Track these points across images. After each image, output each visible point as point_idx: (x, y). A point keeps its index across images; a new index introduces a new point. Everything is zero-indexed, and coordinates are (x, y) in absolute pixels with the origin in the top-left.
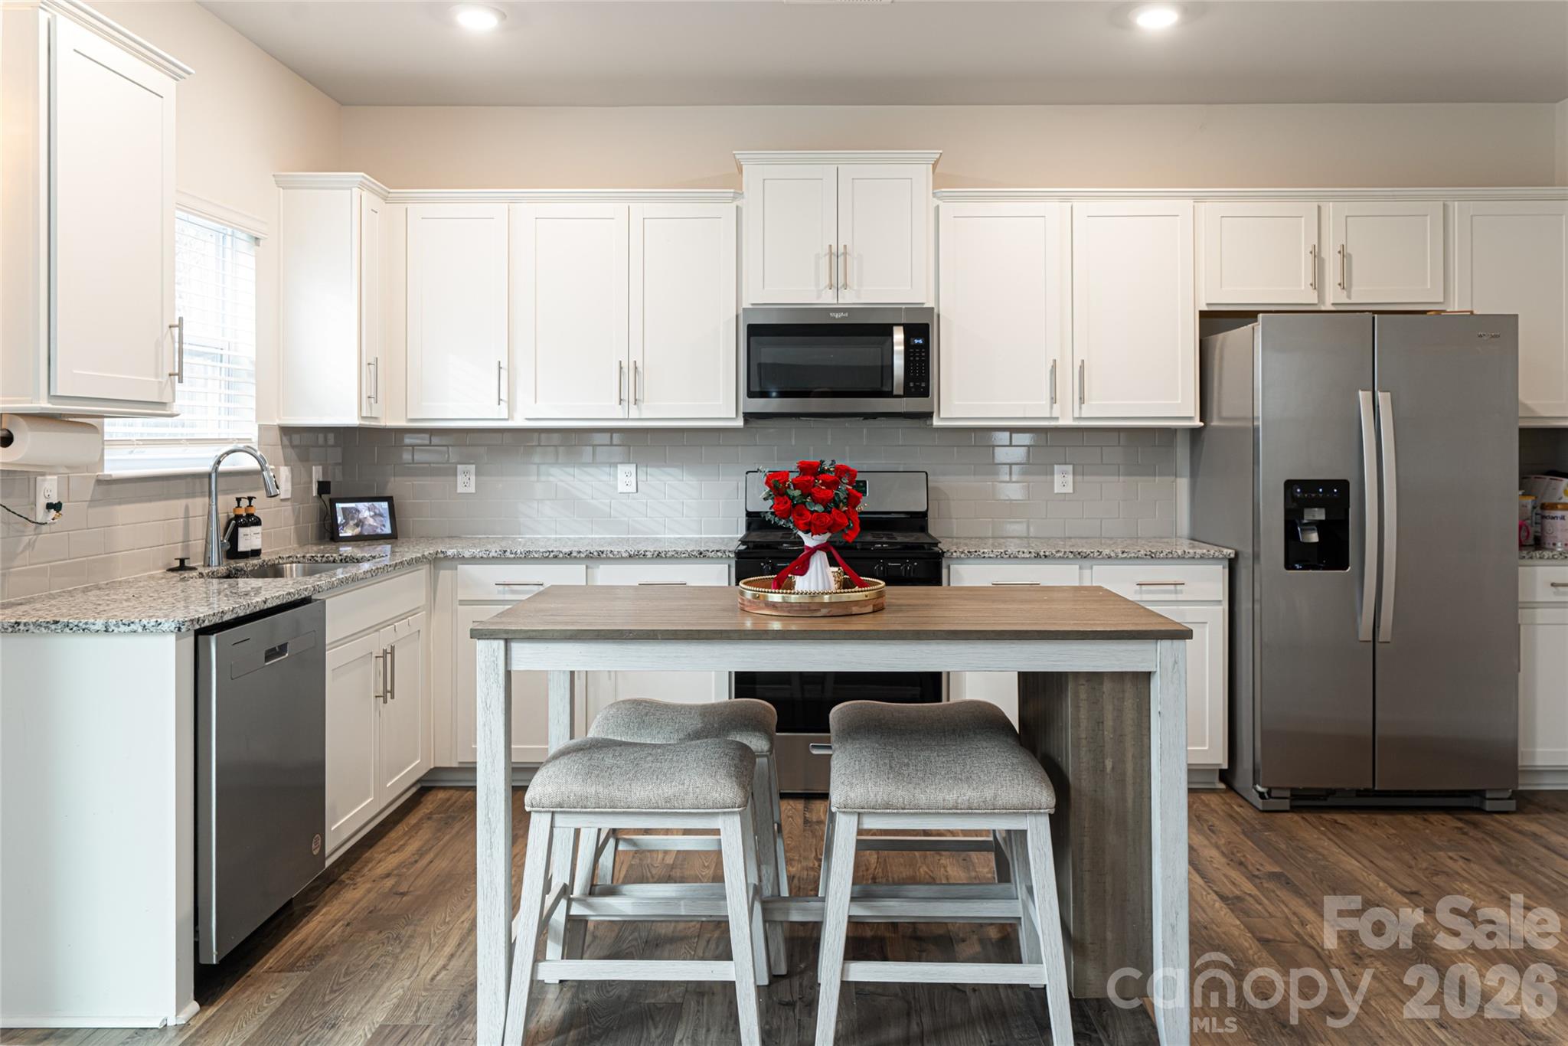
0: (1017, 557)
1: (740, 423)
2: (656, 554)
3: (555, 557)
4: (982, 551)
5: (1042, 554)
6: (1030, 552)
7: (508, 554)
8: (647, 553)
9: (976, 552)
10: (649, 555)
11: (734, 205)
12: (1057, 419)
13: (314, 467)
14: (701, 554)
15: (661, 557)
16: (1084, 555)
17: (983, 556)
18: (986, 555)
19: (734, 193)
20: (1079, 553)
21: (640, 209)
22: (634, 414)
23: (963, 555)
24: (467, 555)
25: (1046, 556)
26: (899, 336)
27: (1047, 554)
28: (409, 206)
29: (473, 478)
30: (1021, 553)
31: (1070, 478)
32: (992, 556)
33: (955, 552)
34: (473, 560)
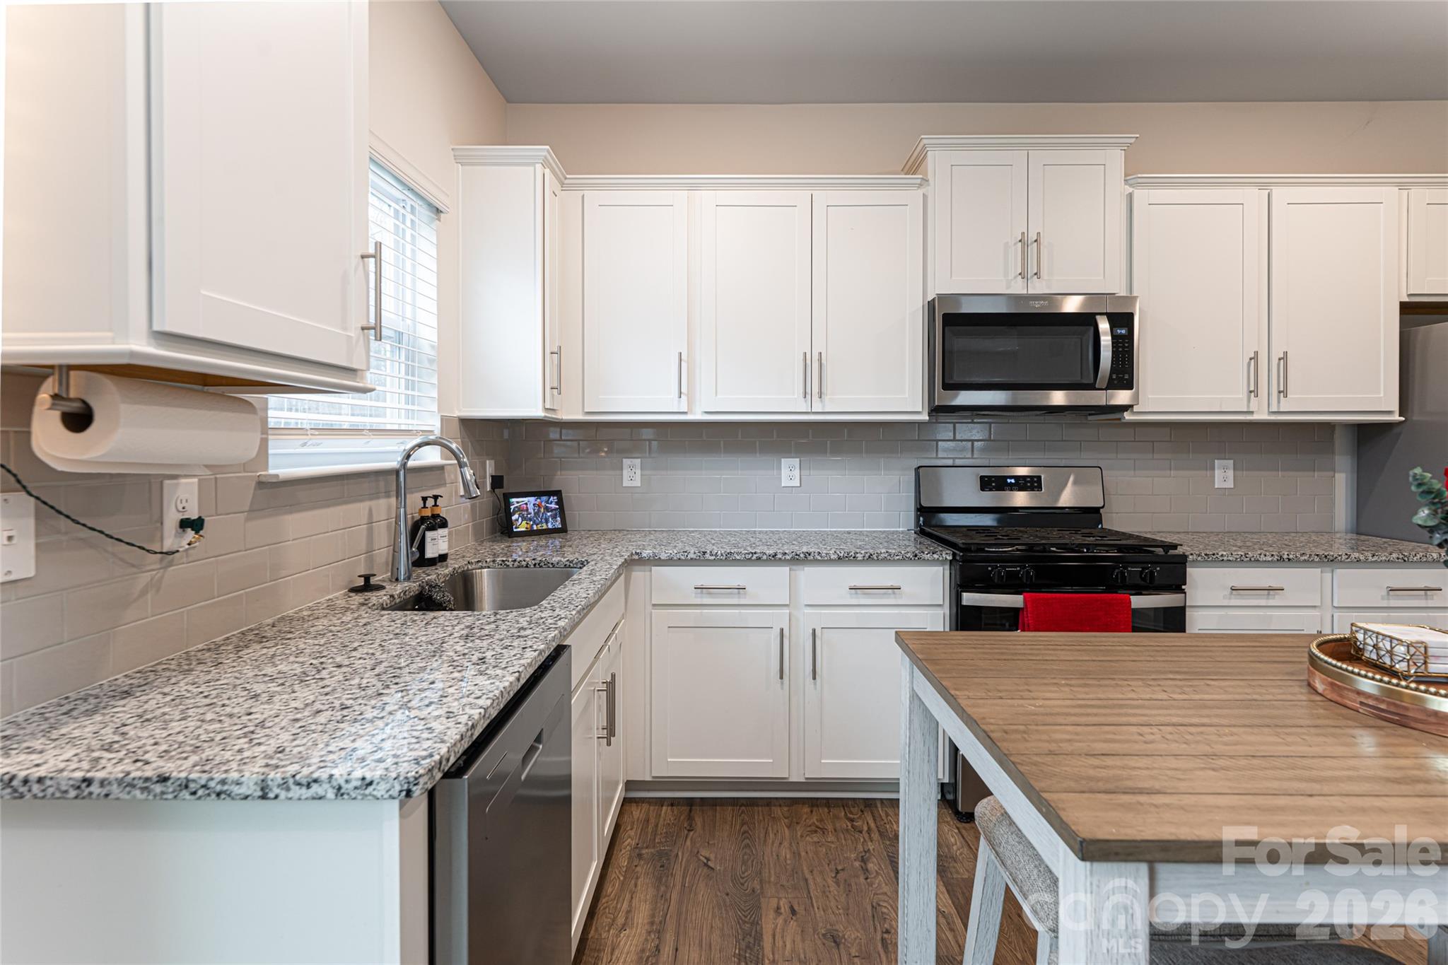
0: (1258, 560)
1: (925, 417)
2: (867, 555)
3: (759, 559)
4: (1220, 554)
5: (1285, 557)
6: (1272, 555)
7: (707, 556)
8: (857, 555)
9: (1214, 554)
10: (860, 557)
11: (920, 192)
12: (1252, 413)
13: (488, 462)
14: (916, 556)
15: (873, 559)
16: (1331, 558)
17: (1221, 559)
18: (1225, 558)
19: (922, 178)
20: (1326, 557)
21: (822, 197)
22: (817, 407)
23: (1199, 558)
24: (664, 556)
25: (1289, 560)
26: (1104, 325)
27: (1291, 557)
28: (586, 193)
29: (638, 472)
30: (1262, 556)
31: (1230, 473)
32: (1231, 559)
33: (1192, 554)
34: (670, 562)
